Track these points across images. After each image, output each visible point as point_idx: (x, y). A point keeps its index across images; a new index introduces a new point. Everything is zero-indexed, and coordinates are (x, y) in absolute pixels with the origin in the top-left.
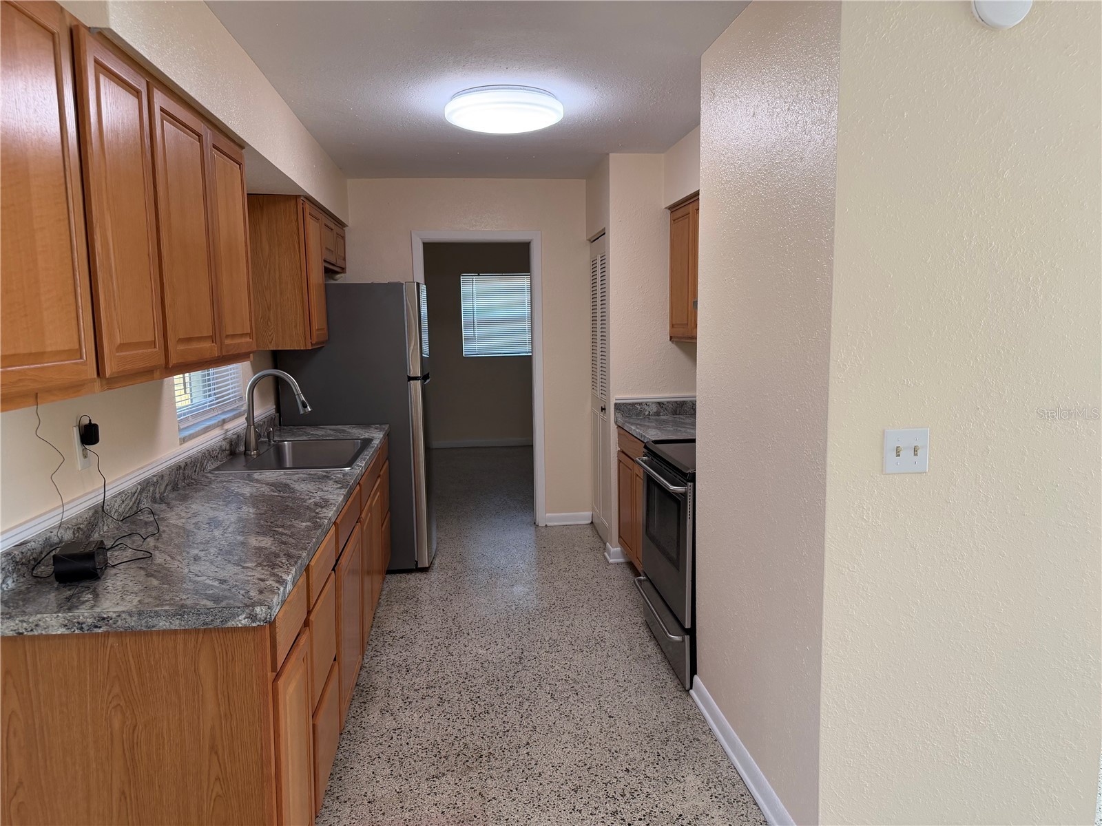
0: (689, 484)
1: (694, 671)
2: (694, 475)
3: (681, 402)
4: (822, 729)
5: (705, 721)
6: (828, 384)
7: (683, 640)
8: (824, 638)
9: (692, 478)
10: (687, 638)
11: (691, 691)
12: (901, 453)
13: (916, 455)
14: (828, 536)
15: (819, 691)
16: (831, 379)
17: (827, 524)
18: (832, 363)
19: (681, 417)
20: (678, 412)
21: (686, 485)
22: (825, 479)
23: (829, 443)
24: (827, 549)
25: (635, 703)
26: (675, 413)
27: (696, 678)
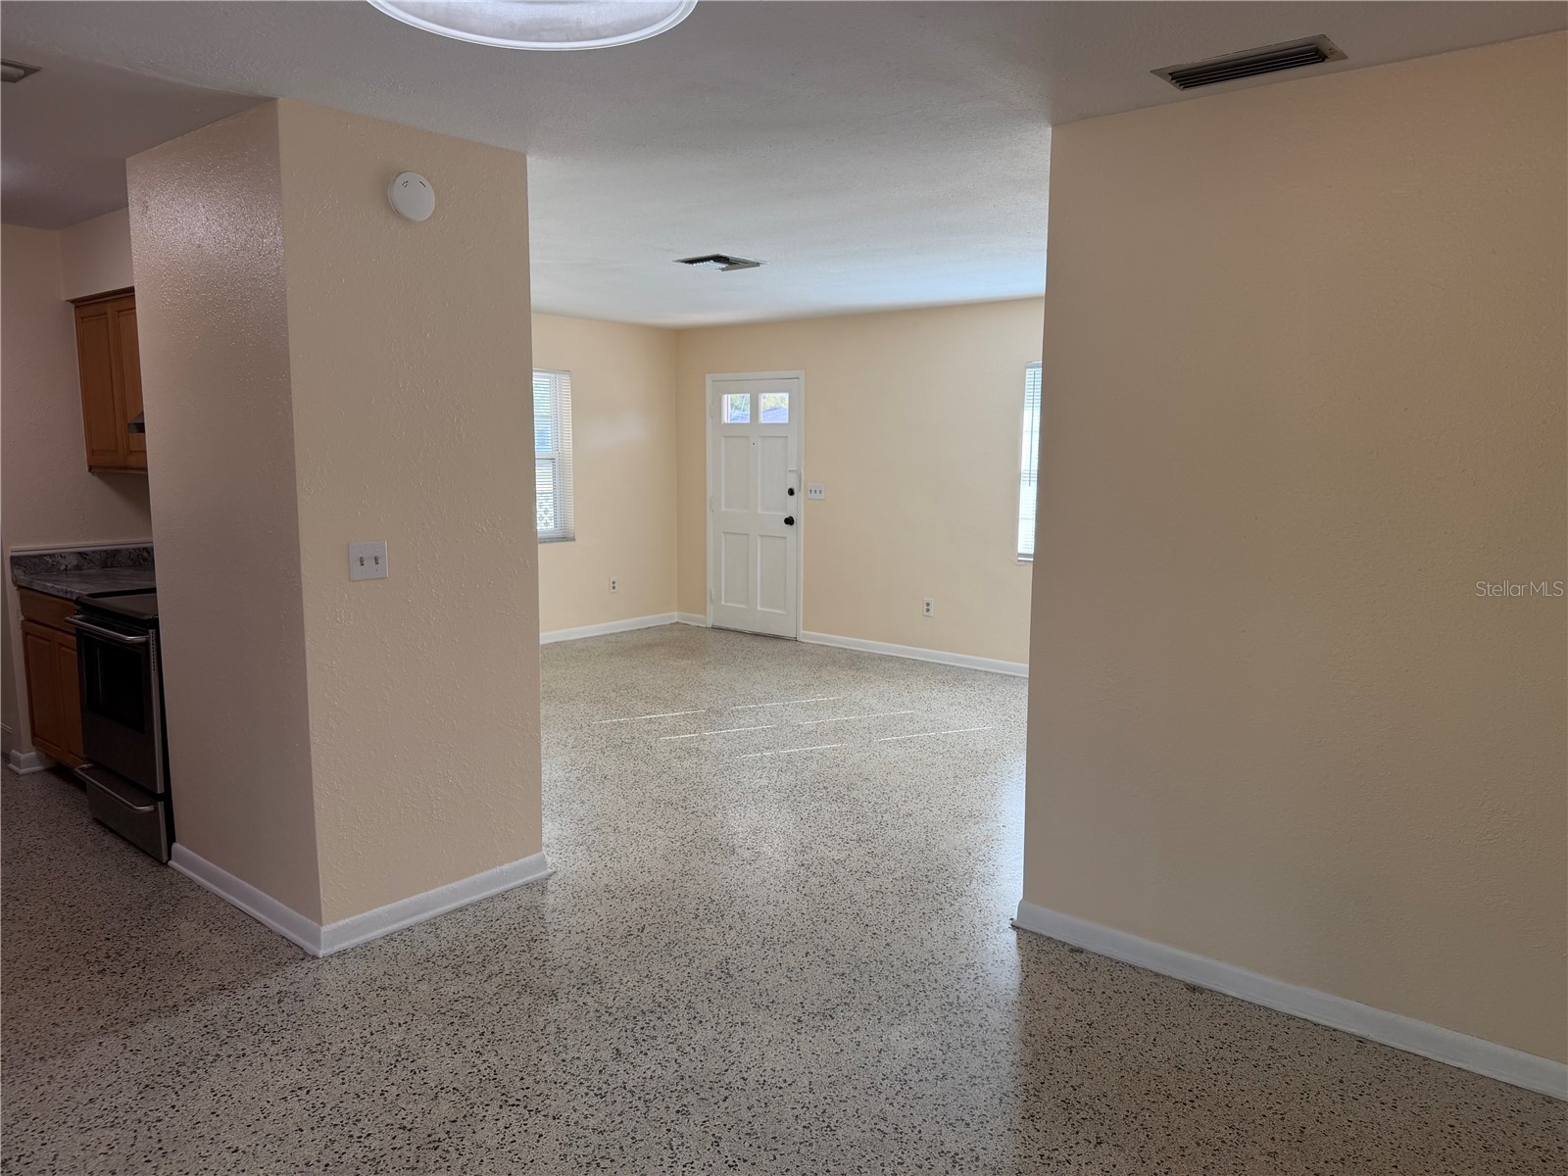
0: (151, 631)
1: (171, 839)
2: (156, 621)
3: (112, 551)
4: (316, 810)
5: (191, 881)
6: (296, 505)
7: (156, 809)
8: (311, 729)
9: (154, 623)
10: (161, 805)
11: (171, 863)
12: (365, 562)
13: (377, 563)
14: (308, 639)
15: (311, 777)
16: (299, 502)
17: (306, 628)
18: (298, 488)
19: (117, 569)
20: (109, 564)
21: (147, 633)
22: (301, 588)
23: (302, 558)
24: (307, 650)
25: (100, 889)
26: (104, 565)
27: (176, 846)
